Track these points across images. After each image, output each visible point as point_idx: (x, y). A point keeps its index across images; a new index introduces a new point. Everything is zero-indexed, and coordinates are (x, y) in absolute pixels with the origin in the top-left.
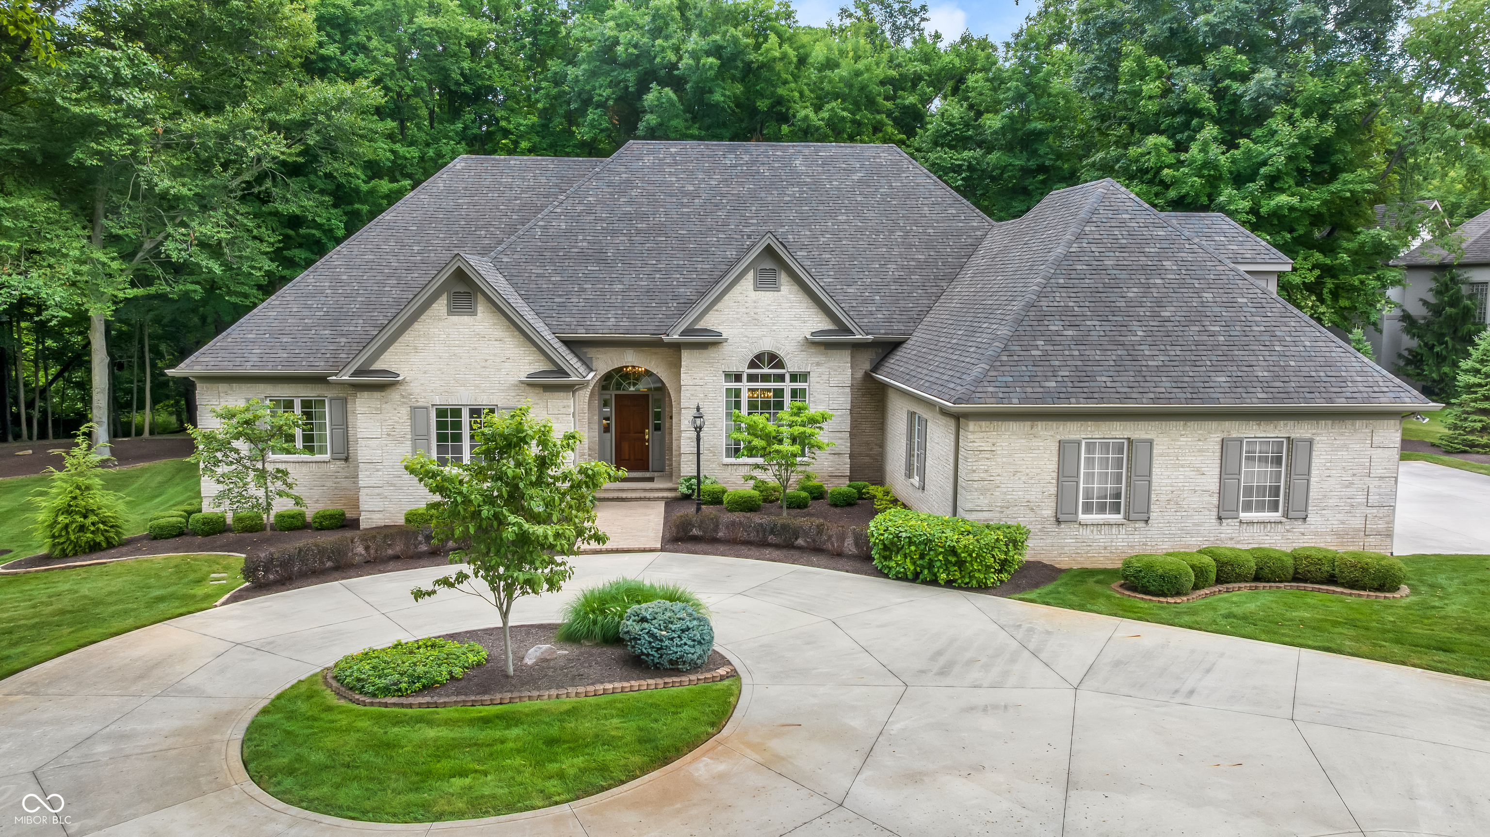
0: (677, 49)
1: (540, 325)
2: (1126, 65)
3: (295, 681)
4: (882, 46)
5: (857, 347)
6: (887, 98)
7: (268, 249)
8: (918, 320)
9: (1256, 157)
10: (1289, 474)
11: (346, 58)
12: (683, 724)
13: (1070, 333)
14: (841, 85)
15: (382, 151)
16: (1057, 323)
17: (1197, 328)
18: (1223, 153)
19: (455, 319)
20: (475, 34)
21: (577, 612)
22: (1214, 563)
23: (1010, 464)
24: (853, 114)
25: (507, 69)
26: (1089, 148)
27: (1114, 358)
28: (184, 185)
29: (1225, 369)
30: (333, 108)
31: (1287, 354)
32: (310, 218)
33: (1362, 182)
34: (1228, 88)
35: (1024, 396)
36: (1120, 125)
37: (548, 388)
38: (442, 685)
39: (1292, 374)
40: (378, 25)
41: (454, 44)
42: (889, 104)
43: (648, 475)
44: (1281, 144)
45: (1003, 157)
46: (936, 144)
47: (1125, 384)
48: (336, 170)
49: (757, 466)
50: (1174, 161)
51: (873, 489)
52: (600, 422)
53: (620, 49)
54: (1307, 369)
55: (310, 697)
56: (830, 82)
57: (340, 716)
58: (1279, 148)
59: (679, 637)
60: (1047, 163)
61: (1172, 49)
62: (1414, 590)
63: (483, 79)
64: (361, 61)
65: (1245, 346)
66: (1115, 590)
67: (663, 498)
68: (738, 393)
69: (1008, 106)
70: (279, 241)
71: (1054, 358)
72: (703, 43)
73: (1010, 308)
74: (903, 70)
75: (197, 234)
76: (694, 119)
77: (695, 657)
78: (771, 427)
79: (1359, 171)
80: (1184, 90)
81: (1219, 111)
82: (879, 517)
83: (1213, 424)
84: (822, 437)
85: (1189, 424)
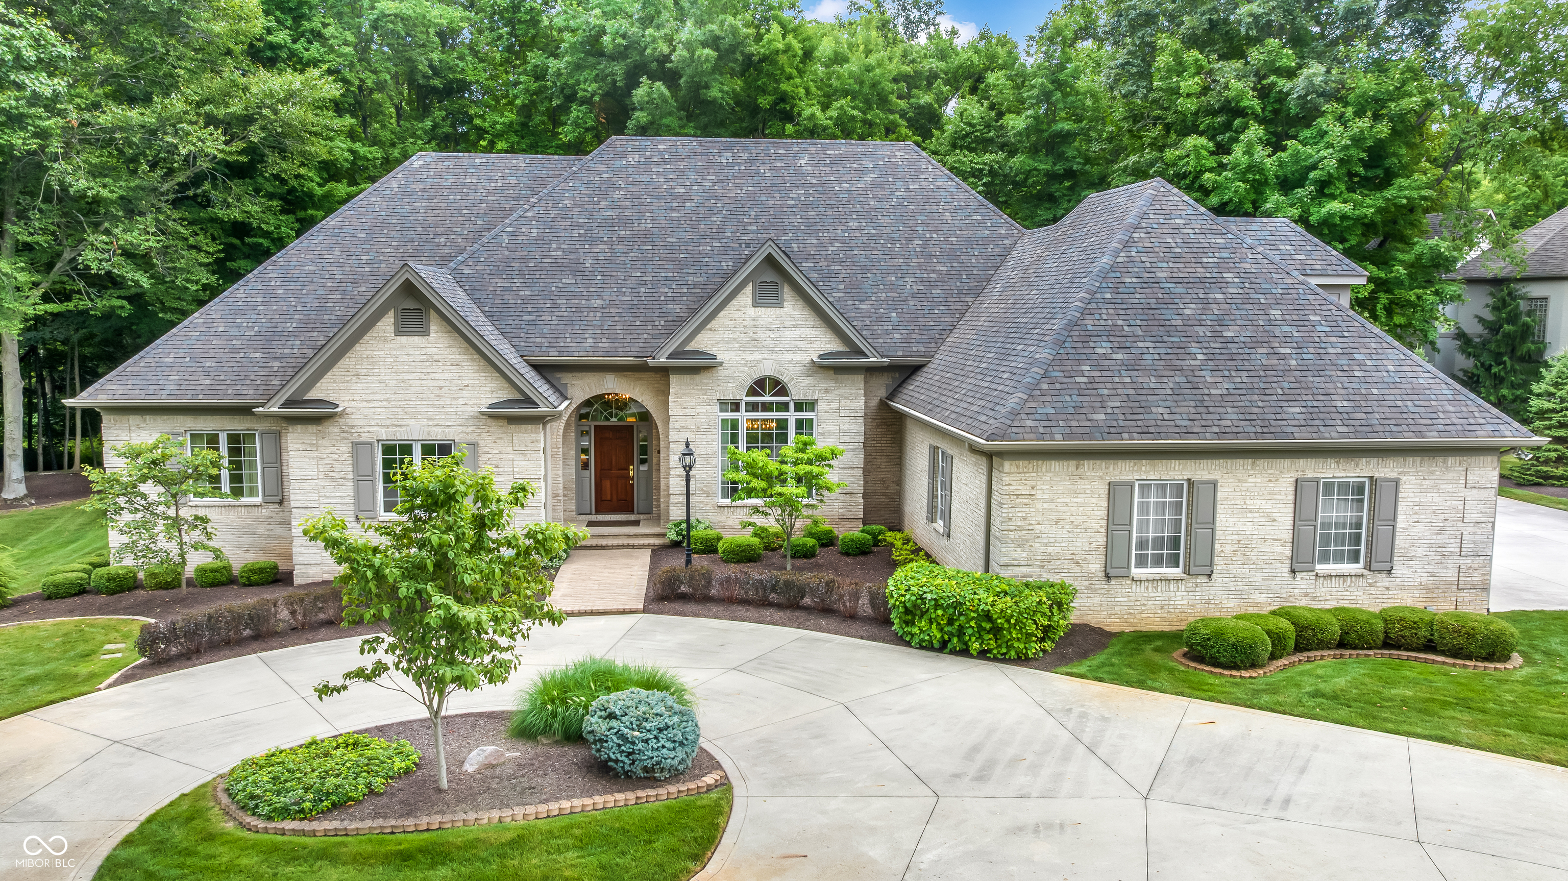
0: (669, 40)
1: (505, 348)
2: (1162, 60)
3: (177, 795)
4: (895, 40)
5: (871, 371)
6: (900, 97)
7: (206, 260)
8: (940, 340)
9: (1304, 160)
10: (1372, 519)
11: (298, 46)
12: (657, 858)
13: (1120, 356)
14: (851, 81)
15: (341, 149)
16: (1104, 344)
17: (1265, 351)
18: (1269, 156)
19: (404, 340)
20: (445, 22)
21: (533, 701)
22: (1292, 628)
23: (1051, 510)
24: (864, 113)
25: (482, 61)
26: (1118, 152)
27: (1171, 385)
28: (105, 186)
29: (1298, 398)
30: (280, 101)
31: (1368, 380)
32: (255, 225)
33: (1419, 188)
34: (1274, 84)
35: (1068, 430)
36: (1155, 125)
37: (513, 420)
38: (358, 802)
39: (1375, 403)
40: (335, 10)
41: (422, 32)
42: (902, 104)
43: (632, 517)
44: (1332, 146)
45: (1027, 161)
46: (954, 146)
47: (1185, 416)
48: (285, 171)
49: (756, 510)
50: (1215, 165)
51: (890, 536)
52: (577, 457)
53: (606, 39)
54: (1392, 398)
55: (190, 819)
56: (838, 78)
57: (221, 849)
58: (1330, 151)
59: (656, 738)
60: (1075, 167)
61: (1212, 43)
62: (1528, 660)
63: (455, 72)
64: (315, 51)
65: (1320, 372)
66: (1176, 659)
67: (649, 545)
68: (735, 425)
69: (1032, 105)
70: (219, 251)
71: (1102, 385)
72: (699, 34)
73: (1049, 327)
74: (919, 67)
75: (121, 242)
76: (690, 117)
77: (676, 762)
78: (773, 466)
79: (1416, 176)
80: (1226, 87)
81: (1263, 109)
82: (899, 573)
83: (1287, 463)
84: (831, 476)
85: (1258, 462)
